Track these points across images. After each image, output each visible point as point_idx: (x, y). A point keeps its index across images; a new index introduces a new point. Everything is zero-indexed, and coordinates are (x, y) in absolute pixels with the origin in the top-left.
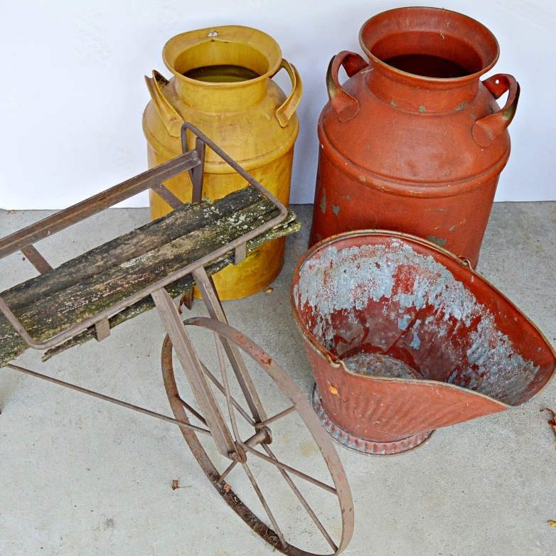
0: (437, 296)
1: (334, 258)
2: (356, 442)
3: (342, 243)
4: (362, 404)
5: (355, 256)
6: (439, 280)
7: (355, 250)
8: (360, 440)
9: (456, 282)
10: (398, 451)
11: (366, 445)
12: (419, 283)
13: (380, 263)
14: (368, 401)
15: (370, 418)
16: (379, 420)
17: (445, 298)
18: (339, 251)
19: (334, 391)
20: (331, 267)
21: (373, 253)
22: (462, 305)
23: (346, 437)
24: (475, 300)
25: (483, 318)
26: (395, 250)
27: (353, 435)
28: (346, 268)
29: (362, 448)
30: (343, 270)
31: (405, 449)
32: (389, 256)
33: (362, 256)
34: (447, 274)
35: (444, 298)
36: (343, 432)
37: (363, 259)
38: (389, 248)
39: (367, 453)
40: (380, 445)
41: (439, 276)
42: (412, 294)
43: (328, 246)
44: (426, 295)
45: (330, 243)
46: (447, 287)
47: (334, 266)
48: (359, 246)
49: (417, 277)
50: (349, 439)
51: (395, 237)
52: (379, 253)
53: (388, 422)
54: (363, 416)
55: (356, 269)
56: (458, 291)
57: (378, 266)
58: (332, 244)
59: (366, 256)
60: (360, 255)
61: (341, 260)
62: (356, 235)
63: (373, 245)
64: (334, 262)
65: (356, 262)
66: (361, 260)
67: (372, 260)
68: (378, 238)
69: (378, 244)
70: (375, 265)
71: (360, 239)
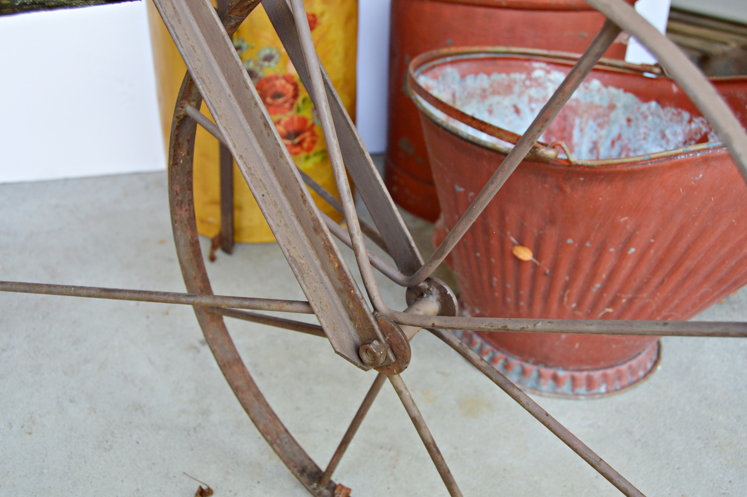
0: (613, 143)
2: (555, 378)
3: (465, 66)
4: (586, 267)
5: (484, 90)
6: (613, 115)
7: (483, 81)
8: (561, 373)
9: (644, 107)
10: (625, 382)
11: (573, 379)
12: (581, 130)
13: (521, 106)
14: (602, 250)
15: (594, 307)
16: (612, 304)
17: (629, 140)
18: (463, 77)
19: (525, 254)
21: (508, 89)
22: (664, 136)
23: (534, 374)
24: (686, 115)
25: (712, 133)
26: (538, 83)
27: (546, 366)
29: (566, 387)
31: (634, 379)
32: (533, 92)
35: (626, 141)
36: (528, 366)
38: (531, 79)
39: (577, 395)
40: (597, 375)
41: (612, 107)
43: (445, 64)
44: (595, 147)
45: (449, 59)
46: (629, 120)
48: (489, 74)
49: (577, 122)
50: (540, 376)
51: (537, 61)
52: (517, 89)
53: (631, 301)
54: (580, 304)
56: (650, 118)
57: (517, 111)
58: (452, 63)
59: (499, 93)
60: (490, 90)
61: (466, 93)
62: (482, 56)
63: (508, 73)
64: (457, 95)
65: (488, 102)
66: (494, 100)
67: (508, 101)
68: (513, 63)
69: (515, 72)
70: (513, 109)
71: (488, 63)
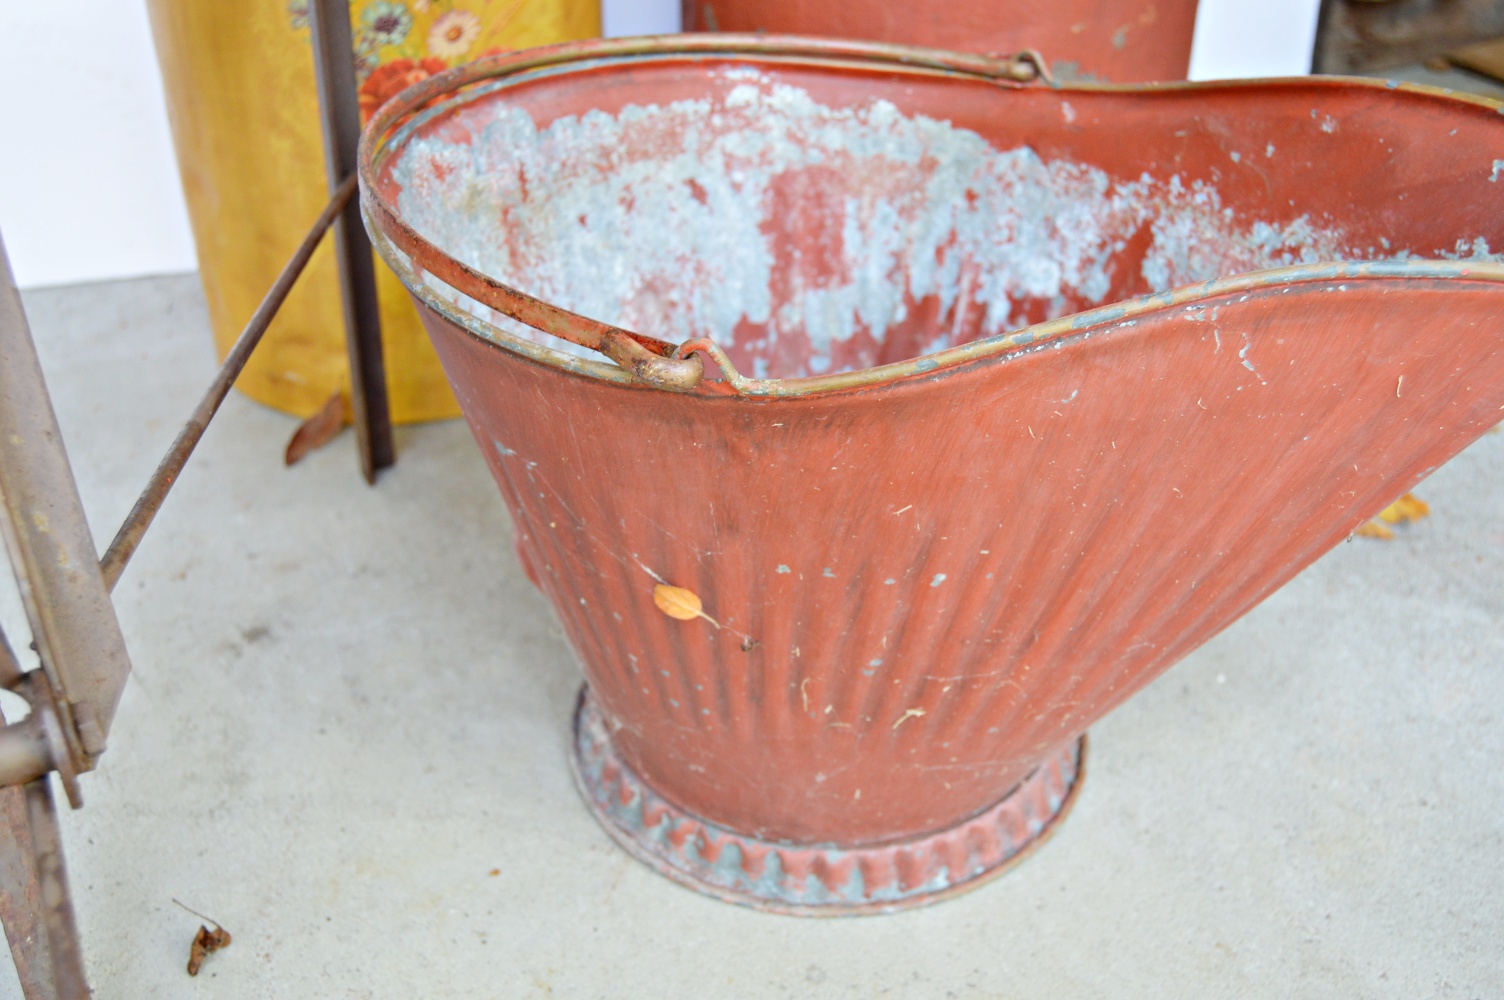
0: (939, 253)
1: (527, 155)
2: (821, 869)
3: (545, 95)
4: (838, 623)
5: (606, 153)
6: (932, 185)
7: (601, 127)
8: (833, 856)
9: (1003, 161)
10: (995, 855)
11: (865, 867)
12: (862, 227)
13: (704, 181)
14: (864, 586)
15: (879, 708)
16: (920, 698)
17: (976, 243)
18: (543, 125)
19: (683, 605)
20: (525, 193)
21: (670, 142)
22: (1053, 232)
23: (771, 864)
24: (1099, 179)
25: (1161, 222)
26: (743, 118)
27: (797, 843)
28: (584, 207)
29: (851, 888)
30: (572, 216)
31: (1018, 842)
32: (732, 142)
33: (631, 156)
34: (957, 144)
35: (969, 248)
36: (752, 846)
37: (641, 168)
38: (724, 111)
39: (879, 903)
40: (920, 849)
41: (929, 166)
42: (845, 280)
43: (488, 98)
44: (898, 267)
45: (498, 85)
46: (971, 196)
47: (538, 194)
48: (614, 111)
49: (850, 207)
50: (785, 868)
51: (735, 64)
52: (691, 138)
53: (964, 689)
54: (842, 708)
55: (620, 210)
56: (1018, 188)
57: (699, 193)
58: (508, 93)
59: (646, 155)
60: (622, 149)
61: (556, 166)
62: (591, 65)
63: (663, 103)
64: (530, 175)
65: (617, 181)
66: (633, 173)
67: (671, 172)
68: (676, 74)
69: (681, 99)
70: (687, 191)
71: (607, 80)
